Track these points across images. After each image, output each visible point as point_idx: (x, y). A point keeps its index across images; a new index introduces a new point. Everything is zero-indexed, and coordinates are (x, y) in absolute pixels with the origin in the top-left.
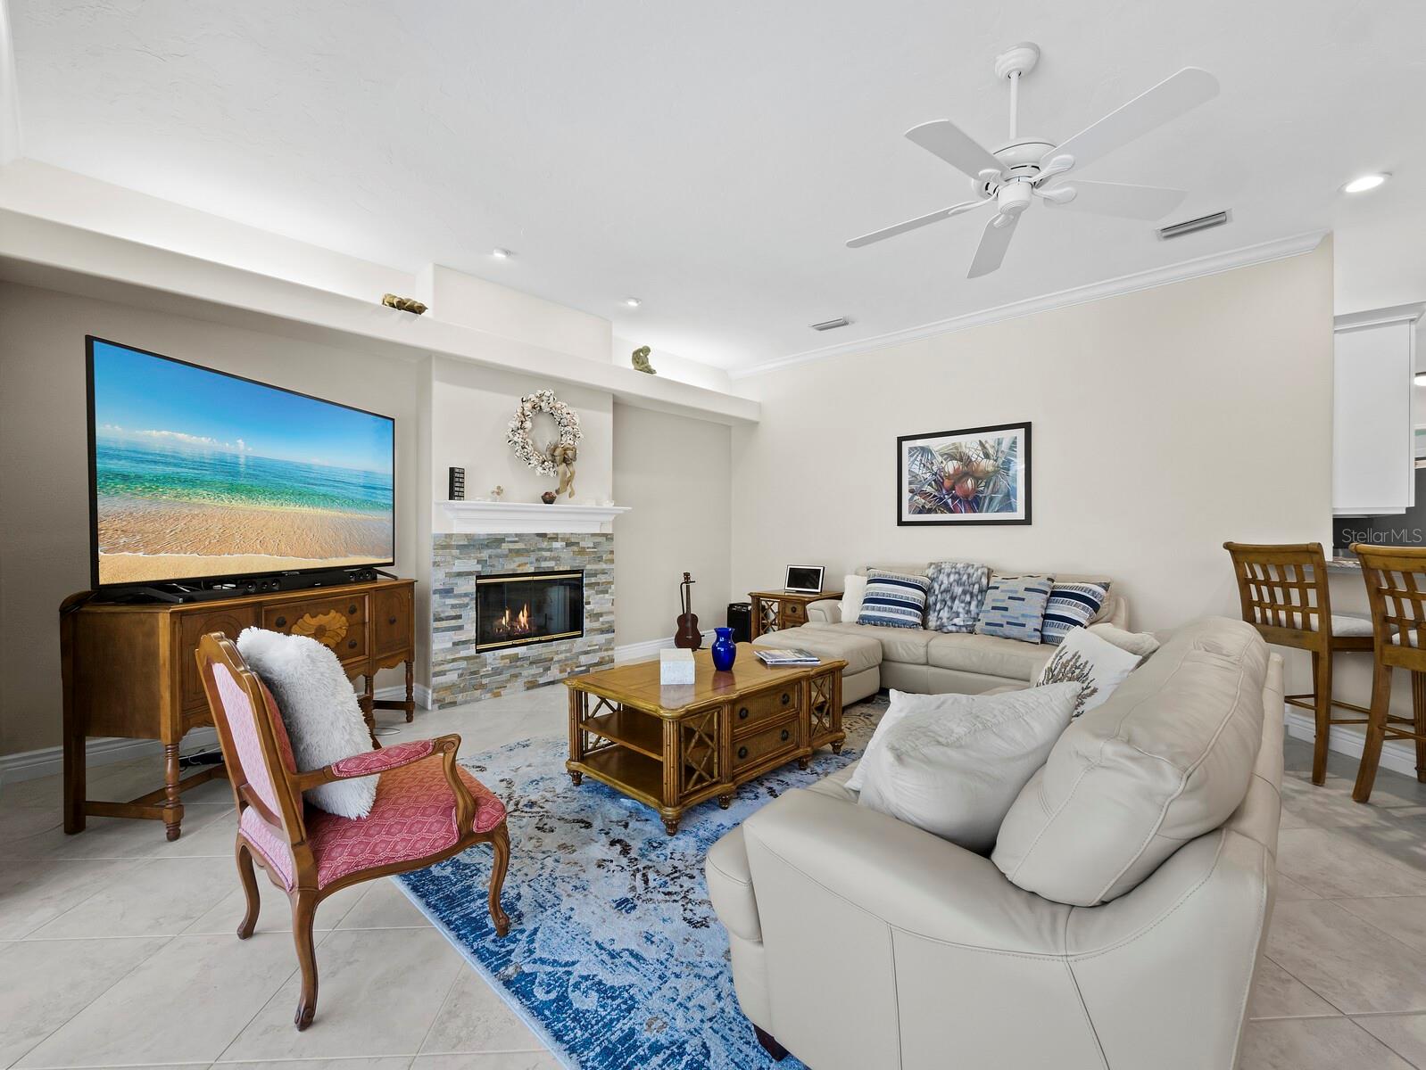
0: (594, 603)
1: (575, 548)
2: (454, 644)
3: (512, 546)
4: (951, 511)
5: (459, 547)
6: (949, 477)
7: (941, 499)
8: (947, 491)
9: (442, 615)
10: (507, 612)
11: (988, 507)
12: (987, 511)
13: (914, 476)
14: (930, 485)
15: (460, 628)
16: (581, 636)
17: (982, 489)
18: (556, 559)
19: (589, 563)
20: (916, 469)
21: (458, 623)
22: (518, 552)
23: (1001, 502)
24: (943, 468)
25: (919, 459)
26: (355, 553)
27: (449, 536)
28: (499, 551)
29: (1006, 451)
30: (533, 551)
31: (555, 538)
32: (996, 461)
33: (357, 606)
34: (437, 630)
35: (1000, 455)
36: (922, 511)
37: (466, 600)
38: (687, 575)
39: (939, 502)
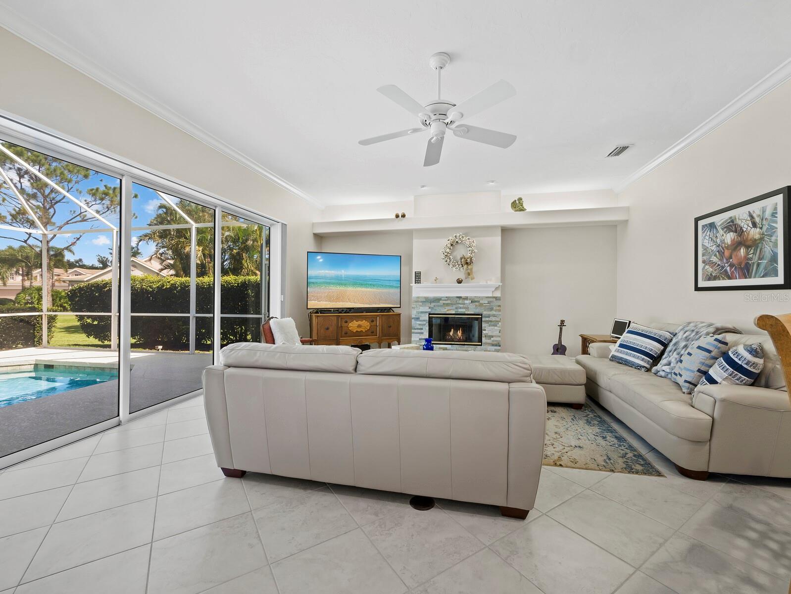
0: (488, 331)
1: (477, 304)
2: (420, 339)
3: (444, 302)
4: (730, 278)
5: (421, 302)
6: (727, 248)
7: (723, 267)
8: (727, 260)
9: (415, 328)
10: (452, 330)
11: (756, 273)
12: (755, 277)
13: (705, 248)
14: (715, 255)
15: (422, 333)
16: (481, 345)
17: (751, 256)
18: (467, 308)
19: (485, 311)
20: (708, 243)
21: (422, 331)
22: (448, 305)
23: (765, 268)
24: (724, 240)
25: (708, 233)
26: (382, 303)
27: (418, 297)
28: (439, 304)
29: (769, 218)
30: (455, 304)
31: (466, 298)
32: (761, 228)
33: (374, 319)
34: (414, 333)
35: (764, 222)
36: (710, 278)
37: (425, 323)
38: (562, 322)
39: (721, 270)
